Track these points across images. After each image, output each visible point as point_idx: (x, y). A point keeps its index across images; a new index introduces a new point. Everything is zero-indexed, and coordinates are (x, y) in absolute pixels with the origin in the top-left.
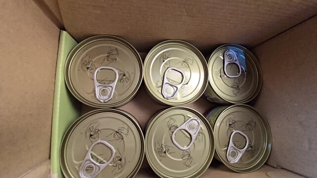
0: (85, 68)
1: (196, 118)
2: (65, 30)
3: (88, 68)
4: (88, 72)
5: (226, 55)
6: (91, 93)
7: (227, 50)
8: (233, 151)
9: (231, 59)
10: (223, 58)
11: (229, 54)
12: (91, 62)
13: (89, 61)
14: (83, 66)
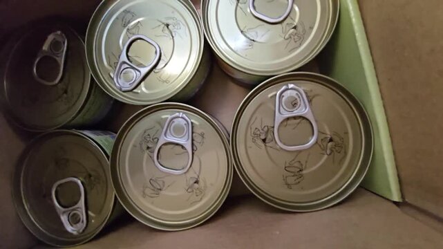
0: (336, 139)
2: (395, 203)
3: (331, 140)
4: (329, 134)
5: (83, 222)
6: (314, 97)
7: (81, 231)
8: (58, 51)
9: (75, 214)
10: (90, 213)
11: (78, 225)
12: (328, 152)
13: (332, 154)
14: (340, 142)
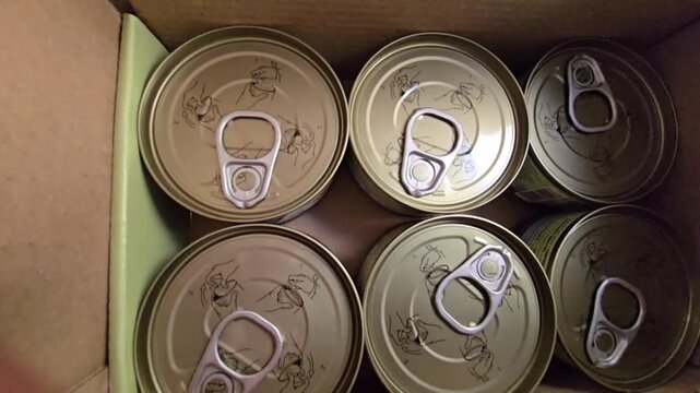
0: (193, 118)
1: (500, 247)
3: (200, 117)
4: (201, 127)
5: (573, 70)
6: (210, 183)
7: (576, 57)
8: (603, 334)
9: (585, 81)
10: (562, 80)
11: (580, 66)
12: (208, 101)
13: (204, 97)
14: (188, 112)
